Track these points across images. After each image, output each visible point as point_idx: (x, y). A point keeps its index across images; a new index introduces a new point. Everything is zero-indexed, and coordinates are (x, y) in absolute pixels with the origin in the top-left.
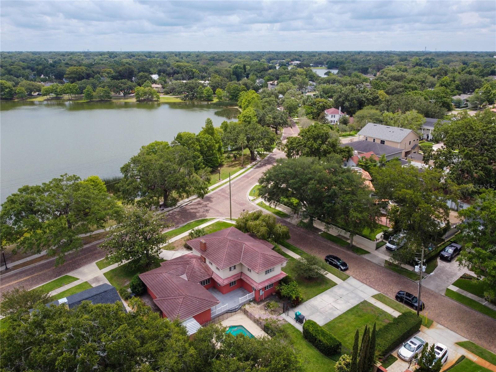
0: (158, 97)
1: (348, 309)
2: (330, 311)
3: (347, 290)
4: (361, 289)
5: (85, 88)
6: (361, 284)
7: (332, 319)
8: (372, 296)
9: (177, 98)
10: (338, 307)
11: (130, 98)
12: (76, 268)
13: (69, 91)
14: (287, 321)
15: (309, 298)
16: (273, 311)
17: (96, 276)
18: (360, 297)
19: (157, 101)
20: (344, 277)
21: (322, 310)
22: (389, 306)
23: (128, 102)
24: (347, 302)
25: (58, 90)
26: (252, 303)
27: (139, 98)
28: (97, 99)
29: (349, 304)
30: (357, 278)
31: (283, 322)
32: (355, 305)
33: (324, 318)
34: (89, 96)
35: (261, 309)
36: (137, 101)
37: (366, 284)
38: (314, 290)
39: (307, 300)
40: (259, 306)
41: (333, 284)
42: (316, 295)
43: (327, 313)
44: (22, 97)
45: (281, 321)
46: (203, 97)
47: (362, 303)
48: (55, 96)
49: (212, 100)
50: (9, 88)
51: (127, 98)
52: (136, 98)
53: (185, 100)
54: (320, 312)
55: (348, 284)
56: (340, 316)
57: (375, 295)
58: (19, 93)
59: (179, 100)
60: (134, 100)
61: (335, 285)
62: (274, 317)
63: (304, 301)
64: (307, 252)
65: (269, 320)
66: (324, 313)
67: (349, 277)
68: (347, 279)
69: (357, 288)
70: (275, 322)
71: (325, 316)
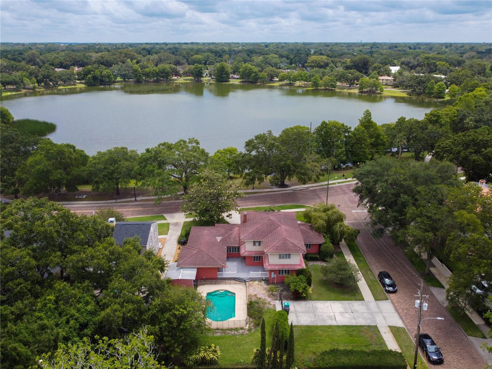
0: (382, 90)
2: (325, 318)
3: (369, 309)
5: (313, 76)
7: (319, 325)
8: (389, 326)
9: (404, 92)
10: (339, 318)
11: (354, 89)
12: (173, 213)
13: (300, 78)
14: (275, 307)
16: (272, 295)
17: (178, 221)
18: (374, 321)
19: (381, 93)
20: (380, 297)
21: (319, 313)
22: (397, 342)
23: (352, 93)
24: (355, 319)
25: (292, 77)
26: (263, 282)
27: (362, 89)
28: (323, 88)
29: (354, 321)
30: (396, 304)
31: (271, 307)
32: (358, 325)
33: (312, 320)
34: (316, 84)
35: (265, 289)
36: (360, 92)
37: (399, 314)
38: (332, 295)
39: (314, 300)
40: (266, 286)
42: (329, 300)
43: (321, 318)
44: (263, 82)
45: (271, 304)
46: (432, 93)
48: (288, 82)
49: (443, 98)
50: (255, 73)
51: (351, 89)
52: (360, 89)
53: (410, 95)
54: (315, 315)
55: (377, 304)
56: (330, 326)
57: (395, 327)
58: (262, 78)
59: (404, 95)
60: (356, 91)
61: (361, 300)
62: (269, 300)
63: (311, 300)
64: (369, 262)
65: (261, 300)
66: (318, 317)
67: (387, 299)
68: (382, 300)
69: (381, 312)
70: (264, 303)
71: (315, 319)
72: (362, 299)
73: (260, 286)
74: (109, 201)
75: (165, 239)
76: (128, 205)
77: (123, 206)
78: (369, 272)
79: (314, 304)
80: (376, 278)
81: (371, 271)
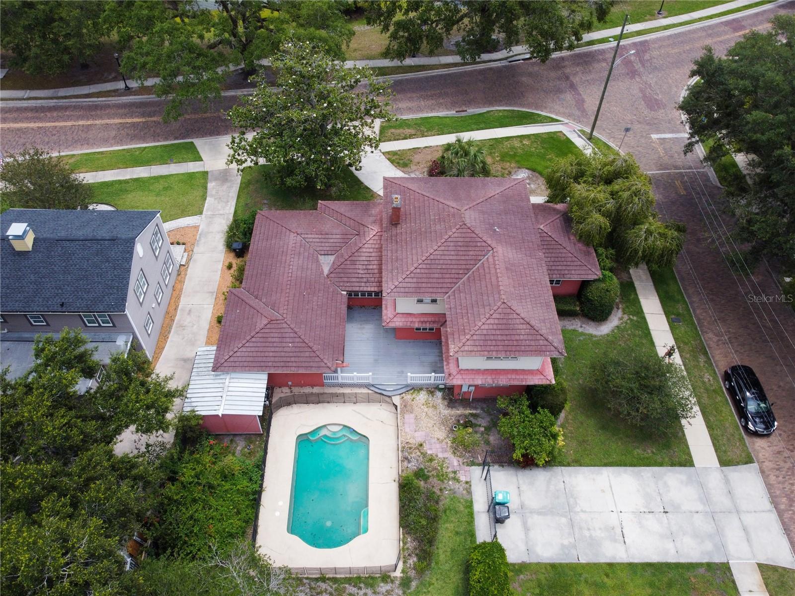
1: (655, 558)
2: (598, 534)
3: (706, 498)
4: (748, 519)
6: (765, 503)
7: (583, 560)
8: (760, 566)
10: (633, 534)
14: (469, 492)
15: (578, 463)
18: (722, 546)
20: (734, 453)
21: (583, 516)
24: (672, 536)
26: (440, 397)
29: (670, 546)
30: (772, 478)
31: (460, 488)
32: (683, 560)
33: (566, 542)
35: (444, 422)
37: (780, 514)
39: (569, 465)
40: (447, 412)
41: (684, 457)
42: (606, 465)
43: (587, 533)
47: (709, 566)
54: (571, 524)
55: (727, 481)
56: (610, 565)
57: (774, 569)
61: (685, 466)
62: (454, 462)
63: (561, 464)
64: (699, 320)
65: (434, 464)
66: (581, 528)
67: (749, 460)
68: (737, 464)
69: (738, 512)
70: (442, 477)
71: (572, 540)
72: (688, 462)
73: (430, 411)
74: (62, 92)
75: (196, 228)
76: (108, 106)
77: (96, 107)
78: (702, 359)
79: (567, 479)
80: (718, 381)
81: (705, 354)
